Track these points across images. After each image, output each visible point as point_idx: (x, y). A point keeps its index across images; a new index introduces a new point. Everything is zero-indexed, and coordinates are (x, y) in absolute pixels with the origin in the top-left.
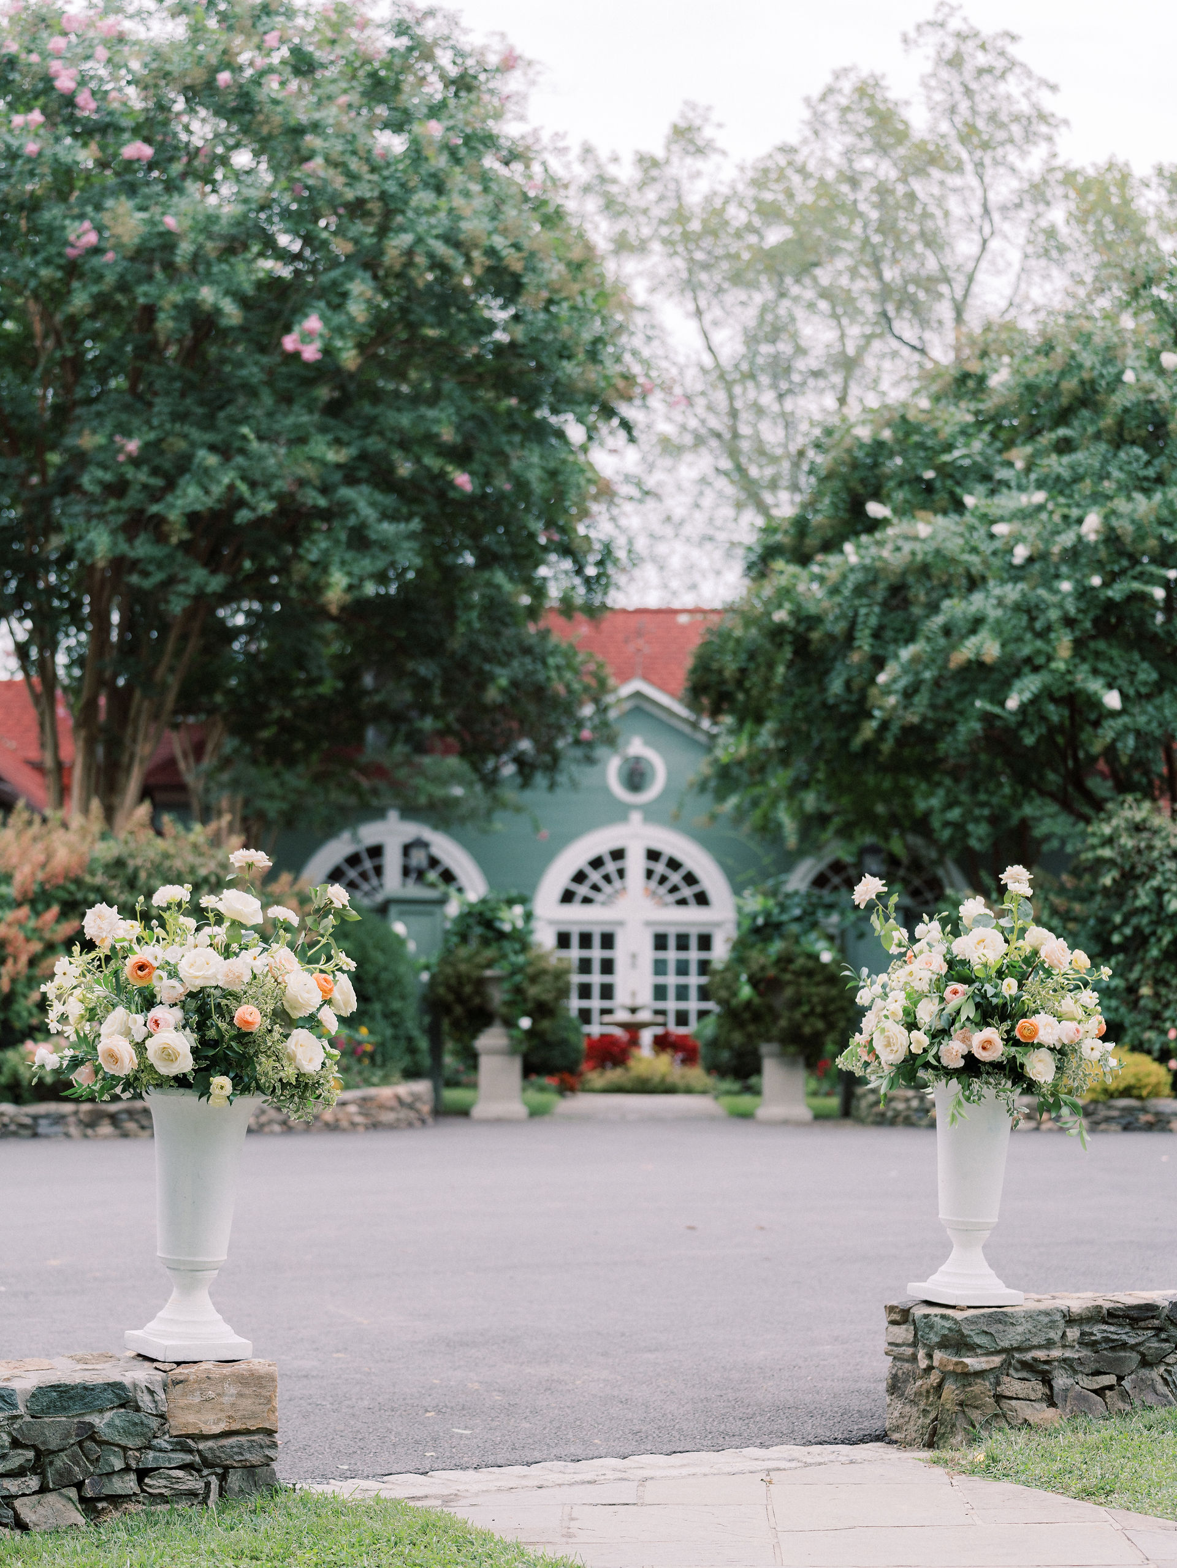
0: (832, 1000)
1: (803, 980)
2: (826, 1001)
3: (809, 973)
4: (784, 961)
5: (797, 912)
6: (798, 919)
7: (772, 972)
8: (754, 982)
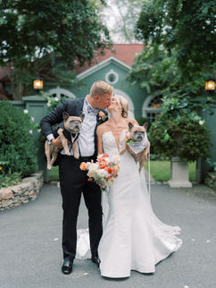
0: (203, 140)
1: (190, 132)
2: (200, 141)
3: (193, 129)
4: (182, 124)
5: (186, 105)
6: (186, 107)
7: (178, 129)
8: (170, 132)
